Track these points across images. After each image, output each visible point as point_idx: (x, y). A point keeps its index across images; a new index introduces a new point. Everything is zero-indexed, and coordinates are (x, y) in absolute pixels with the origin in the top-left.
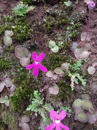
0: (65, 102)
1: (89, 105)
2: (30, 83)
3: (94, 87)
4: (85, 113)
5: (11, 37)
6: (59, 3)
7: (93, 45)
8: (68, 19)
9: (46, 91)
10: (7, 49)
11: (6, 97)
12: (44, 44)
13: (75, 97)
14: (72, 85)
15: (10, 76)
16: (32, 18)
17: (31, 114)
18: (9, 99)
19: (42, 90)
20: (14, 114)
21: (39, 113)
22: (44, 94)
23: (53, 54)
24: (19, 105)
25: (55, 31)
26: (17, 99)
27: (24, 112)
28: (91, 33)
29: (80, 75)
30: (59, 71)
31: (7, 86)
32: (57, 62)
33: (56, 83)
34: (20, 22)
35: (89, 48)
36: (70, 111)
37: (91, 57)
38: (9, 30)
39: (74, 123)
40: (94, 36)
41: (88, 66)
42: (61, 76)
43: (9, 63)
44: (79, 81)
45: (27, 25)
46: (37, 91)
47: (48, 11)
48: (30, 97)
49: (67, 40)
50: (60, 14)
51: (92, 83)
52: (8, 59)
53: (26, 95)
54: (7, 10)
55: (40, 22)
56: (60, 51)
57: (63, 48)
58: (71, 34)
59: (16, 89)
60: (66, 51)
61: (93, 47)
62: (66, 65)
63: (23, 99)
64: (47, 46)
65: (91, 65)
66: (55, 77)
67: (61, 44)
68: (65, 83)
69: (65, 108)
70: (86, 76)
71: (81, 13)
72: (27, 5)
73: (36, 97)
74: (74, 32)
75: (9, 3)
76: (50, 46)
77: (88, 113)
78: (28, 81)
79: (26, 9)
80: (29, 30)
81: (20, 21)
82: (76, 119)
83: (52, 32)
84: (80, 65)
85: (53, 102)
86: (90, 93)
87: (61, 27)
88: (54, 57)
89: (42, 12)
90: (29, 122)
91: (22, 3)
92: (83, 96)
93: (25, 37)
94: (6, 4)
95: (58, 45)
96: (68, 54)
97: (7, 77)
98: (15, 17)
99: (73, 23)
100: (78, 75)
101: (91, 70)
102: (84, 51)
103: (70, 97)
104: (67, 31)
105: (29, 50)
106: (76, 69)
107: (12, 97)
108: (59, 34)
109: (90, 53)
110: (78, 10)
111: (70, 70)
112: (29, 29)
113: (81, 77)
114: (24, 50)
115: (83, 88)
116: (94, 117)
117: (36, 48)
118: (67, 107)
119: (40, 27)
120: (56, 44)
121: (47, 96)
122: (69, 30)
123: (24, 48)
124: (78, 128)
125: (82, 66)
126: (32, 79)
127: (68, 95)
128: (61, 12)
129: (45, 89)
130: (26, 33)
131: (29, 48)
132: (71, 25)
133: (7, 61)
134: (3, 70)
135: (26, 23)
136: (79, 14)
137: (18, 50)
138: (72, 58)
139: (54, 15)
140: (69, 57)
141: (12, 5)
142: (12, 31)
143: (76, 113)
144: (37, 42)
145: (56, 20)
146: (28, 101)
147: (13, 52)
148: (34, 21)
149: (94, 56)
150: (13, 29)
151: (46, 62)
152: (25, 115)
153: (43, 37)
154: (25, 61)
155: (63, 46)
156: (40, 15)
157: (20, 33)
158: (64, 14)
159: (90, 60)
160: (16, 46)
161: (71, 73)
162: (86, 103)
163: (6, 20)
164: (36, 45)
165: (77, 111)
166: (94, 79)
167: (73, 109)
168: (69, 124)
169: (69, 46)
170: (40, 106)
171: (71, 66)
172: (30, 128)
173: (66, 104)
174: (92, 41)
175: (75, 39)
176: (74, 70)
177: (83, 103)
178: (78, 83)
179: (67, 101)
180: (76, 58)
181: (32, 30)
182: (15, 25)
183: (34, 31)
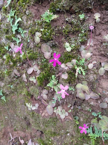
0: (71, 84)
1: (86, 88)
2: (50, 70)
3: (91, 77)
4: (84, 93)
5: (40, 37)
6: (76, 13)
7: (95, 49)
8: (80, 28)
9: (60, 76)
10: (36, 45)
11: (34, 77)
12: (61, 44)
13: (78, 82)
14: (76, 74)
15: (37, 64)
16: (55, 24)
17: (49, 89)
18: (35, 79)
19: (57, 75)
20: (38, 88)
21: (54, 89)
22: (58, 78)
23: (67, 52)
24: (43, 83)
25: (71, 36)
26: (41, 79)
27: (45, 87)
28: (95, 39)
29: (83, 69)
30: (70, 65)
31: (35, 70)
32: (68, 58)
33: (67, 72)
34: (46, 27)
35: (91, 51)
36: (74, 90)
37: (92, 57)
38: (39, 32)
39: (76, 99)
40: (97, 43)
41: (89, 63)
42: (70, 68)
43: (37, 55)
44: (81, 72)
45: (51, 29)
46: (54, 76)
47: (67, 20)
48: (49, 79)
49: (77, 44)
50: (75, 23)
51: (90, 74)
52: (36, 52)
53: (47, 77)
54: (37, 15)
55: (61, 27)
56: (72, 51)
57: (74, 49)
58: (81, 40)
59: (40, 73)
60: (76, 51)
61: (95, 50)
62: (74, 61)
63: (45, 79)
64: (63, 46)
65: (92, 63)
66: (66, 68)
67: (73, 46)
68: (72, 73)
69: (70, 88)
70: (87, 70)
71: (90, 25)
72: (52, 13)
73: (53, 79)
74: (83, 38)
75: (39, 9)
76: (66, 46)
77: (85, 94)
78: (49, 69)
79: (51, 16)
80: (52, 34)
81: (46, 25)
82: (77, 96)
83: (68, 36)
84: (84, 62)
85: (63, 83)
86: (88, 80)
87: (75, 33)
88: (67, 54)
89: (63, 19)
90: (48, 94)
91: (49, 11)
92: (83, 82)
93: (49, 38)
94: (36, 10)
95: (71, 47)
96: (77, 53)
97: (35, 64)
98: (43, 22)
99: (83, 32)
100: (81, 68)
101: (90, 66)
102: (88, 52)
103: (74, 81)
104: (79, 36)
105: (51, 47)
106: (80, 64)
107: (38, 78)
108: (72, 38)
109: (92, 54)
110: (88, 22)
111: (77, 64)
112: (52, 32)
113: (83, 70)
114: (47, 47)
115: (83, 77)
116: (89, 96)
117: (56, 46)
118: (72, 87)
119: (60, 31)
120: (70, 46)
121: (60, 79)
122: (80, 37)
123: (47, 45)
124: (78, 102)
125: (85, 63)
126: (51, 67)
127: (73, 80)
128: (76, 21)
129: (59, 75)
130: (50, 35)
131: (51, 46)
132: (82, 33)
133: (35, 54)
134: (33, 59)
135: (51, 27)
136: (88, 25)
137: (43, 47)
138: (80, 56)
139: (71, 24)
140: (78, 55)
141: (41, 10)
142: (40, 33)
143: (78, 92)
144: (57, 42)
145: (72, 28)
146: (48, 81)
147: (40, 48)
148: (57, 26)
149: (94, 56)
150: (41, 31)
151: (61, 57)
152: (45, 89)
153: (61, 38)
154: (47, 55)
155: (74, 48)
156: (61, 21)
157: (46, 35)
158: (79, 23)
159: (91, 59)
160: (42, 44)
161: (77, 67)
162: (85, 86)
163: (37, 24)
164: (56, 44)
165: (78, 91)
166: (92, 72)
167: (76, 90)
168: (73, 99)
169: (78, 48)
170: (55, 85)
171: (78, 62)
172: (48, 98)
173: (71, 85)
174: (95, 46)
175: (84, 43)
176: (79, 64)
177: (83, 86)
178: (80, 73)
179: (72, 84)
180: (82, 57)
181: (55, 33)
182: (42, 28)
183: (56, 34)
